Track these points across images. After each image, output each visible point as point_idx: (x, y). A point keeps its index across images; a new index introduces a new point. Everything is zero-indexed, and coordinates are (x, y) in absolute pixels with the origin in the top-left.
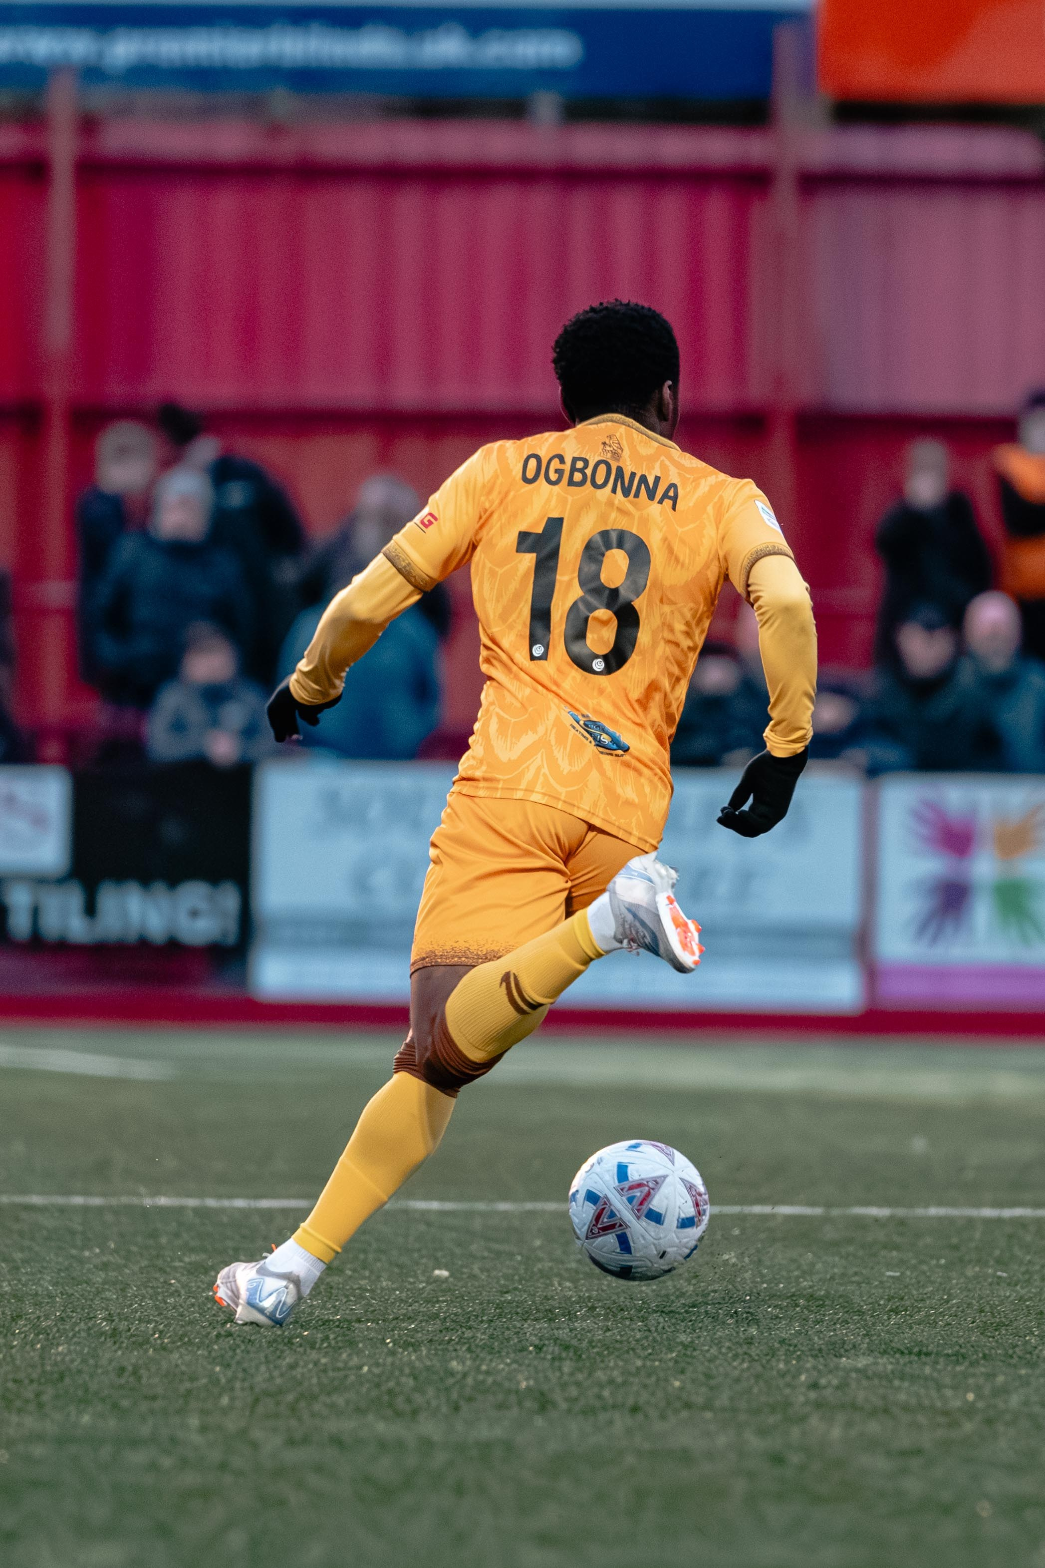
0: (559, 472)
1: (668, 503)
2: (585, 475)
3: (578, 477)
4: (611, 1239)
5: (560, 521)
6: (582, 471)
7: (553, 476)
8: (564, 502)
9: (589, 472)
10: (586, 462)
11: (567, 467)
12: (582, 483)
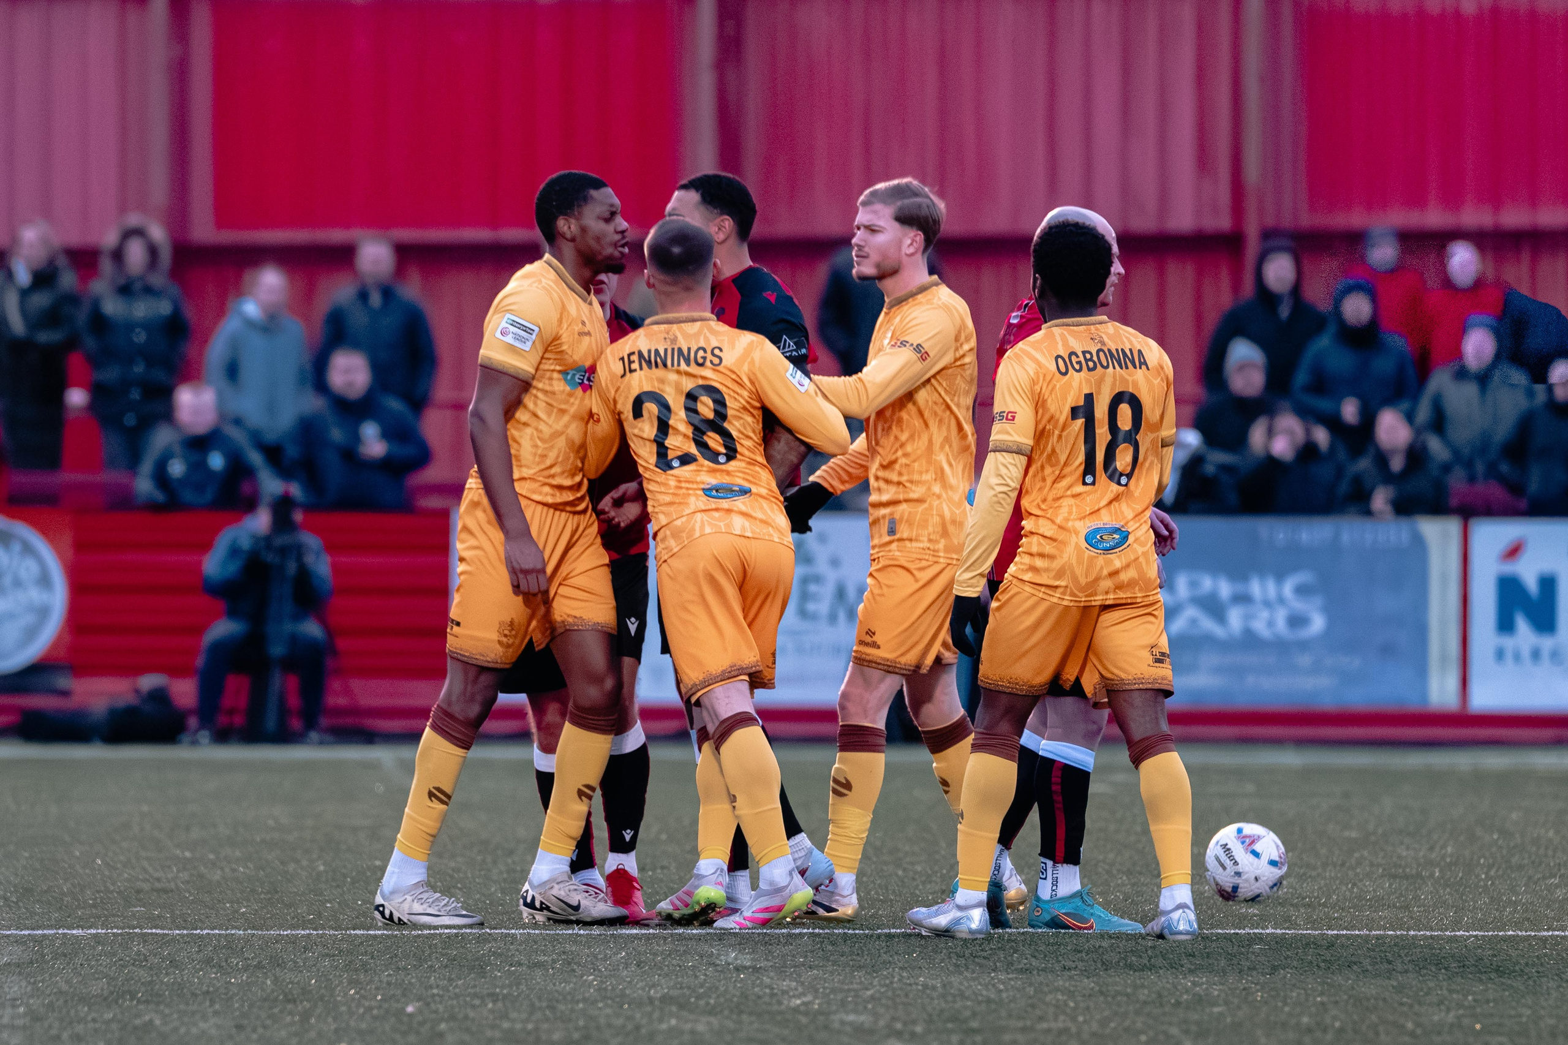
0: (1079, 363)
1: (1144, 367)
2: (1094, 363)
3: (1091, 364)
5: (1091, 394)
6: (1091, 359)
7: (1077, 367)
8: (1088, 381)
9: (1095, 358)
10: (1090, 353)
11: (1082, 359)
12: (1095, 368)
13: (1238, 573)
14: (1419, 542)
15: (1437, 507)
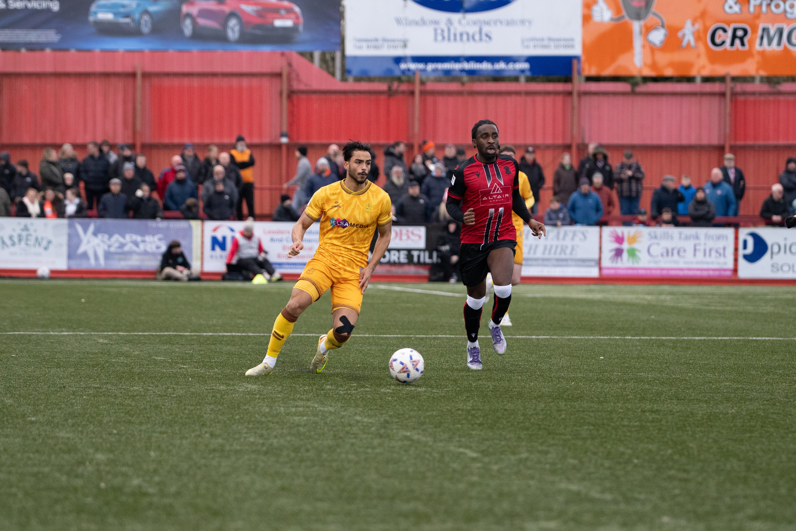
4: (406, 374)
13: (143, 235)
14: (190, 227)
15: (195, 218)
